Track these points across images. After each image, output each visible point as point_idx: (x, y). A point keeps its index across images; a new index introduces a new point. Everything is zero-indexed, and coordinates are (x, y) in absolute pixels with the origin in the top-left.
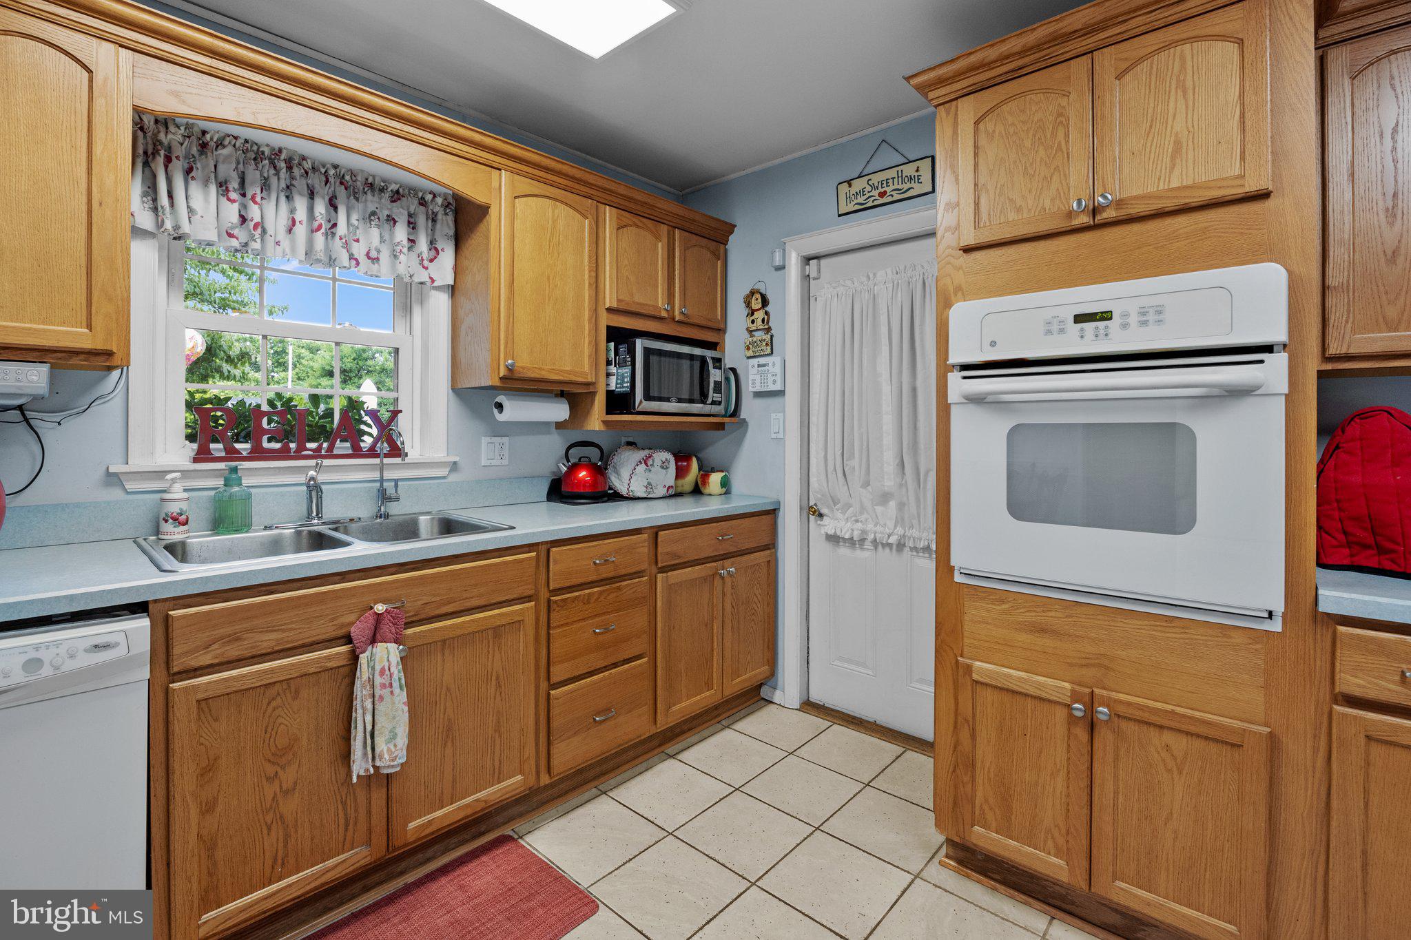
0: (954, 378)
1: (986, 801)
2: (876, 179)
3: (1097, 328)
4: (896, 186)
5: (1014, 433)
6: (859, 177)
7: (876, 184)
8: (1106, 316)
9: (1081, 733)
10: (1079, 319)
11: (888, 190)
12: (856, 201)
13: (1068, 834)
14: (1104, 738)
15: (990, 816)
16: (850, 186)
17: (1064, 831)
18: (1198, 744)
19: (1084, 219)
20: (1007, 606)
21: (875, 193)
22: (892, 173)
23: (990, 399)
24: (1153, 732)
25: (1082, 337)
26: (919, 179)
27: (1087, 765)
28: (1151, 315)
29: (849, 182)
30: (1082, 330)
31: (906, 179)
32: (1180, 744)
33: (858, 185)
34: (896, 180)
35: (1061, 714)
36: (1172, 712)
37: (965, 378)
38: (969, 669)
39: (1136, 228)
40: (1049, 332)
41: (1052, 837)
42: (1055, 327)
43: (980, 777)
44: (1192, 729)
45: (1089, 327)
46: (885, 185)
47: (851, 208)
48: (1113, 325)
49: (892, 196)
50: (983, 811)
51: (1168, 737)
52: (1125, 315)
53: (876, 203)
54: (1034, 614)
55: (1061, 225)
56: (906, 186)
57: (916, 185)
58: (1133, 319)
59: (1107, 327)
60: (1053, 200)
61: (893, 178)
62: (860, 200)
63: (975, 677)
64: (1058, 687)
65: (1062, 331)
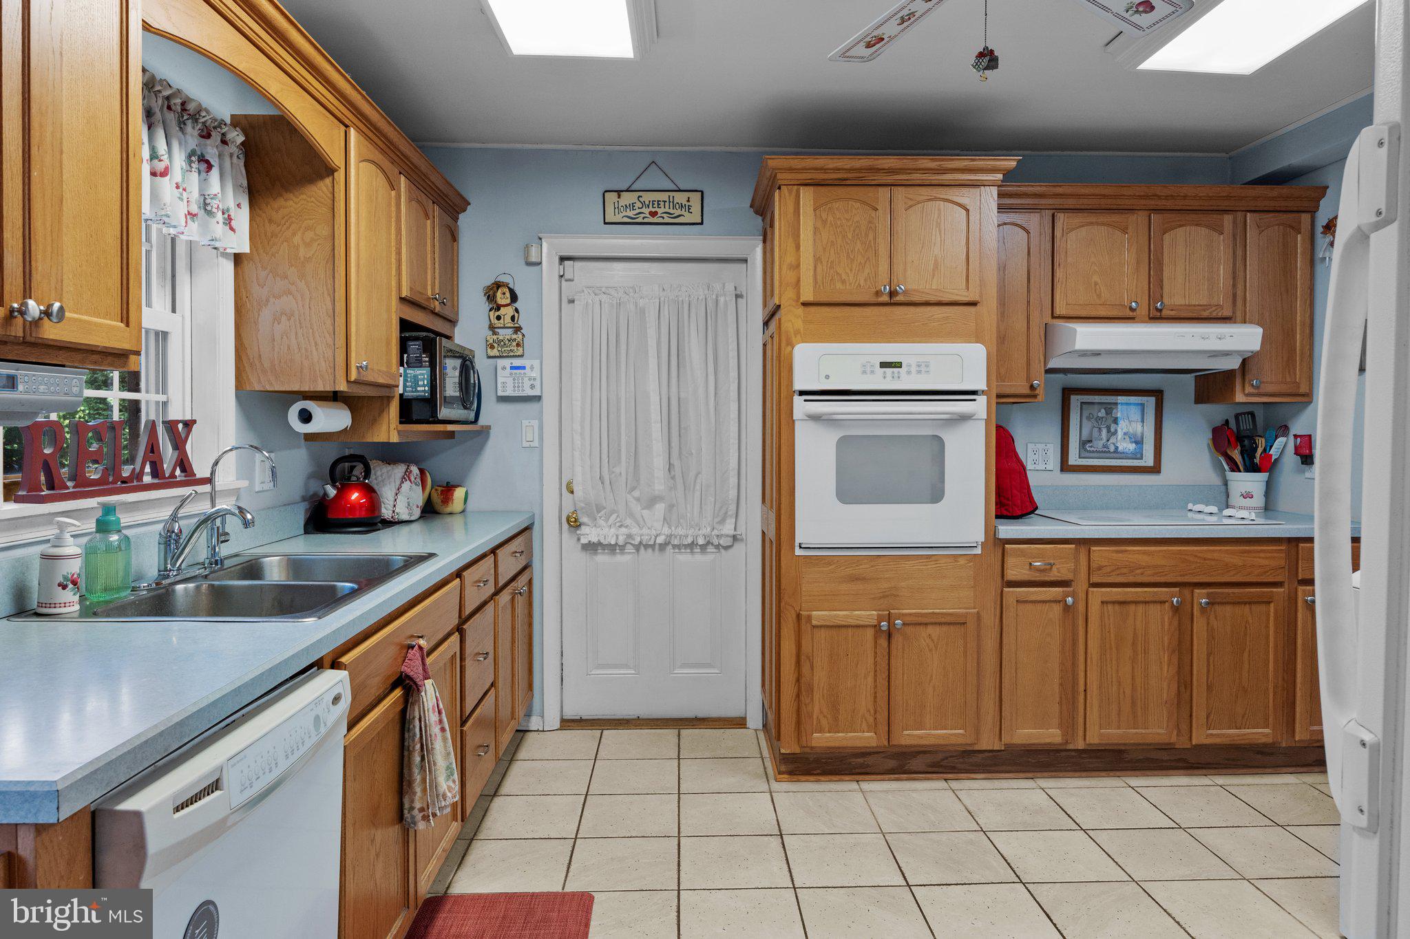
0: (798, 400)
1: (821, 712)
2: (647, 197)
3: (893, 372)
4: (667, 210)
5: (843, 442)
6: (627, 191)
7: (647, 203)
8: (898, 365)
9: (883, 642)
10: (884, 365)
11: (660, 211)
12: (624, 214)
13: (875, 713)
14: (897, 639)
15: (824, 724)
16: (619, 197)
17: (872, 712)
18: (945, 628)
19: (885, 298)
20: (833, 566)
21: (646, 211)
22: (664, 196)
23: (824, 417)
24: (922, 628)
25: (885, 378)
26: (689, 209)
27: (887, 662)
28: (923, 368)
29: (619, 192)
30: (885, 372)
31: (677, 206)
32: (934, 631)
33: (628, 198)
34: (667, 204)
35: (870, 633)
36: (933, 613)
37: (805, 401)
38: (809, 618)
39: (912, 309)
40: (864, 372)
41: (866, 720)
42: (868, 369)
43: (817, 696)
44: (943, 620)
45: (889, 371)
46: (656, 205)
47: (618, 218)
48: (903, 370)
49: (663, 218)
50: (818, 720)
51: (930, 629)
52: (909, 366)
53: (646, 220)
54: (851, 569)
55: (873, 299)
56: (678, 212)
57: (686, 214)
58: (914, 369)
59: (899, 372)
60: (865, 280)
61: (665, 202)
62: (631, 214)
63: (814, 623)
64: (868, 615)
65: (872, 372)
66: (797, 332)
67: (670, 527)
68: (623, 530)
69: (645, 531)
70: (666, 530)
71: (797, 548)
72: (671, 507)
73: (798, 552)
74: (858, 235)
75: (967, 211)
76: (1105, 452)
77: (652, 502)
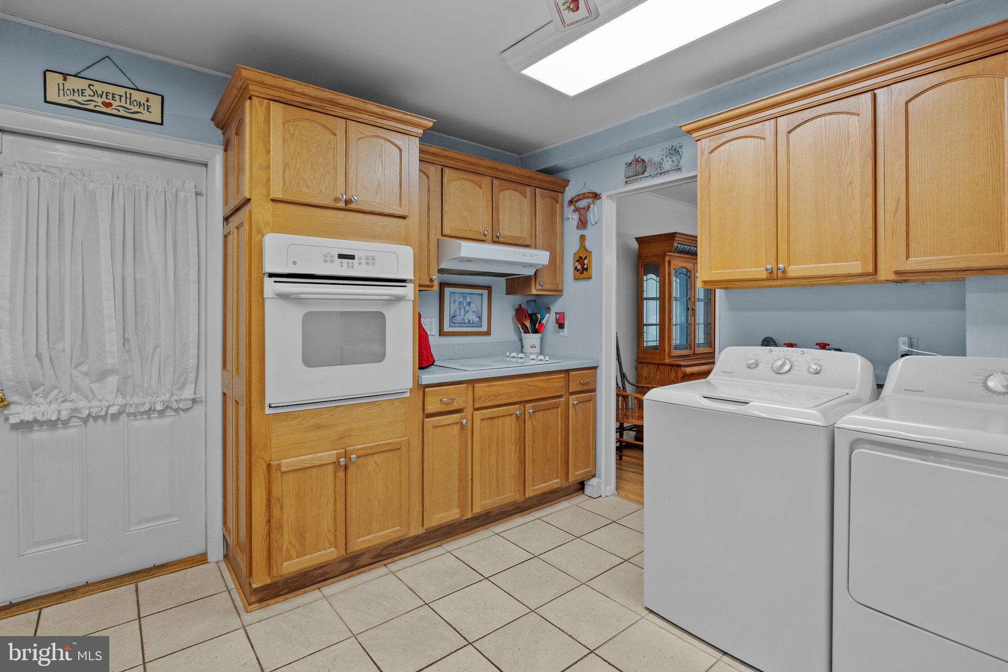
0: (268, 282)
1: (290, 542)
2: (99, 88)
3: (348, 263)
4: (123, 104)
5: (308, 318)
6: (75, 76)
7: (100, 92)
8: (352, 257)
9: (341, 474)
10: (341, 256)
11: (115, 104)
12: (71, 97)
13: (336, 531)
14: (352, 469)
15: (293, 552)
16: (65, 79)
17: (333, 531)
18: (387, 454)
19: (342, 205)
20: (299, 420)
21: (99, 101)
22: (121, 91)
23: (293, 296)
24: (370, 457)
25: (342, 266)
26: (148, 109)
27: (344, 489)
28: (370, 260)
29: (65, 76)
30: (342, 262)
31: (135, 103)
32: (378, 458)
33: (73, 83)
34: (123, 99)
35: (331, 468)
36: (378, 445)
37: (275, 282)
38: (279, 466)
39: (361, 216)
40: (326, 261)
41: (328, 539)
42: (329, 259)
43: (286, 530)
44: (385, 449)
45: (345, 261)
46: (110, 97)
47: (64, 100)
48: (356, 261)
49: (119, 111)
50: (287, 550)
51: (376, 457)
52: (360, 258)
53: (97, 109)
54: (314, 420)
55: (331, 203)
56: (136, 109)
57: (145, 112)
58: (363, 261)
59: (352, 263)
60: (326, 188)
61: (121, 96)
62: (80, 99)
63: (283, 469)
64: (329, 455)
65: (332, 261)
66: (267, 223)
67: (124, 398)
68: (68, 405)
69: (95, 403)
70: (120, 400)
71: (267, 408)
72: (126, 378)
73: (268, 411)
74: (320, 151)
75: (401, 150)
76: (463, 323)
77: (102, 375)
